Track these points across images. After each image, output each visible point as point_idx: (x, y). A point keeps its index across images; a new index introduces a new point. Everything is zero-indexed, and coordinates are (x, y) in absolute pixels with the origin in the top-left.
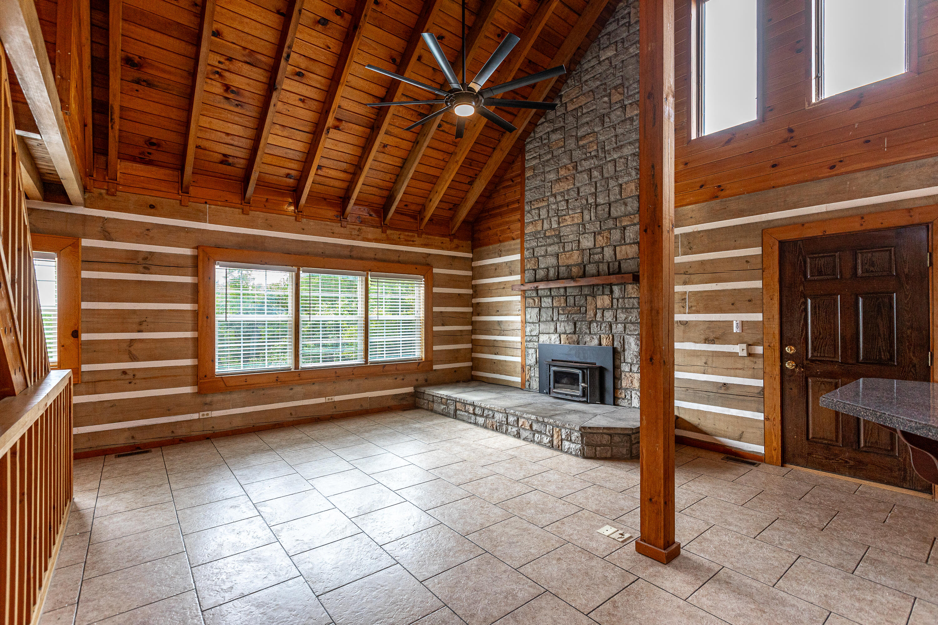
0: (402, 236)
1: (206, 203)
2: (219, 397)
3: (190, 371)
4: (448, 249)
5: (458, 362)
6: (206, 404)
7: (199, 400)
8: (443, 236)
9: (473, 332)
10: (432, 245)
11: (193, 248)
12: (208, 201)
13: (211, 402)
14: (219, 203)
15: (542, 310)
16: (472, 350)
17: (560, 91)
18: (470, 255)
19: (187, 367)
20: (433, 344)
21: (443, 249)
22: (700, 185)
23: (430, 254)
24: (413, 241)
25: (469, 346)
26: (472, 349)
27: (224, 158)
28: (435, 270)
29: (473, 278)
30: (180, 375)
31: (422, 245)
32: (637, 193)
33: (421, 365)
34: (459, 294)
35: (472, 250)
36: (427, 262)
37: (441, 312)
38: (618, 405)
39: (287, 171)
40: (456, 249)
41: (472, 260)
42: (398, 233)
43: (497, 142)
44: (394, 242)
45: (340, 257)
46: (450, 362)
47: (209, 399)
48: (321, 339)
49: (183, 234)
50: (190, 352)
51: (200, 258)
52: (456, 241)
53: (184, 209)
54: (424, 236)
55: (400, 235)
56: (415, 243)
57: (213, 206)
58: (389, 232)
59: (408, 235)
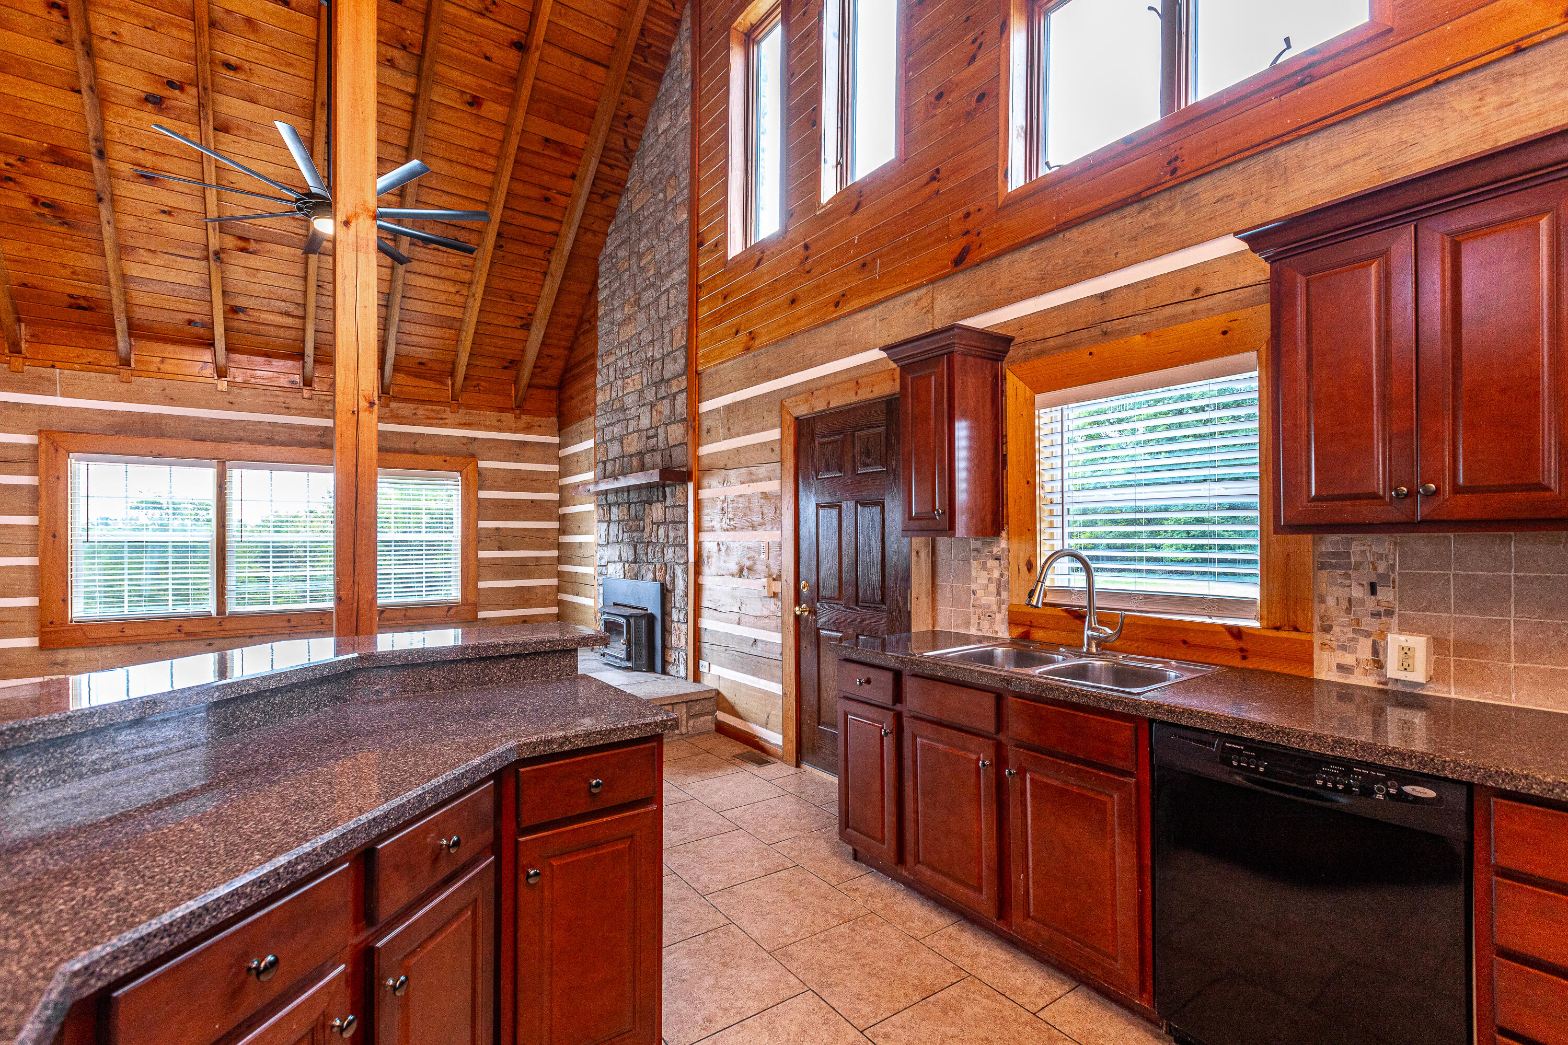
0: (420, 412)
1: (53, 366)
2: (76, 654)
3: (27, 615)
4: (511, 431)
5: (530, 607)
6: (56, 664)
7: (45, 656)
8: (502, 410)
9: (560, 560)
10: (479, 424)
11: (33, 434)
12: (56, 364)
13: (65, 661)
14: (76, 366)
15: (611, 525)
16: (559, 589)
17: (626, 181)
18: (556, 440)
19: (23, 608)
20: (478, 579)
21: (500, 430)
22: (734, 330)
23: (475, 439)
24: (442, 419)
25: (554, 582)
26: (558, 586)
27: (73, 301)
28: (483, 464)
29: (561, 475)
30: (9, 622)
31: (460, 424)
32: (684, 343)
33: (453, 611)
34: (532, 501)
35: (560, 430)
36: (470, 451)
37: (497, 529)
38: (668, 674)
39: (188, 317)
40: (528, 429)
41: (560, 446)
42: (412, 406)
43: (544, 263)
44: (405, 421)
45: (300, 444)
46: (513, 607)
47: (61, 656)
48: (271, 569)
49: (15, 413)
50: (28, 587)
51: (43, 448)
52: (525, 418)
53: (18, 376)
54: (462, 411)
55: (415, 409)
56: (446, 421)
57: (66, 371)
58: (393, 405)
59: (432, 410)
